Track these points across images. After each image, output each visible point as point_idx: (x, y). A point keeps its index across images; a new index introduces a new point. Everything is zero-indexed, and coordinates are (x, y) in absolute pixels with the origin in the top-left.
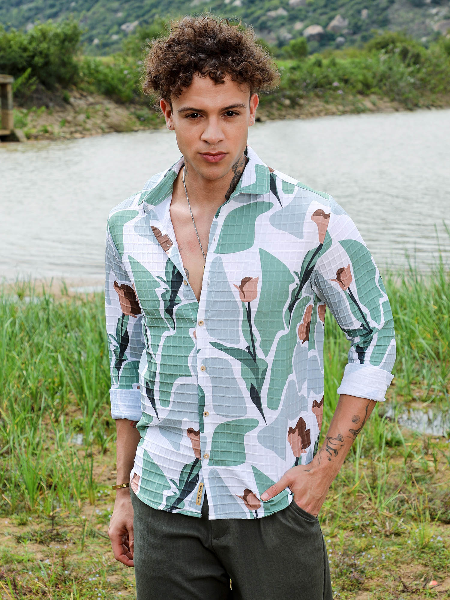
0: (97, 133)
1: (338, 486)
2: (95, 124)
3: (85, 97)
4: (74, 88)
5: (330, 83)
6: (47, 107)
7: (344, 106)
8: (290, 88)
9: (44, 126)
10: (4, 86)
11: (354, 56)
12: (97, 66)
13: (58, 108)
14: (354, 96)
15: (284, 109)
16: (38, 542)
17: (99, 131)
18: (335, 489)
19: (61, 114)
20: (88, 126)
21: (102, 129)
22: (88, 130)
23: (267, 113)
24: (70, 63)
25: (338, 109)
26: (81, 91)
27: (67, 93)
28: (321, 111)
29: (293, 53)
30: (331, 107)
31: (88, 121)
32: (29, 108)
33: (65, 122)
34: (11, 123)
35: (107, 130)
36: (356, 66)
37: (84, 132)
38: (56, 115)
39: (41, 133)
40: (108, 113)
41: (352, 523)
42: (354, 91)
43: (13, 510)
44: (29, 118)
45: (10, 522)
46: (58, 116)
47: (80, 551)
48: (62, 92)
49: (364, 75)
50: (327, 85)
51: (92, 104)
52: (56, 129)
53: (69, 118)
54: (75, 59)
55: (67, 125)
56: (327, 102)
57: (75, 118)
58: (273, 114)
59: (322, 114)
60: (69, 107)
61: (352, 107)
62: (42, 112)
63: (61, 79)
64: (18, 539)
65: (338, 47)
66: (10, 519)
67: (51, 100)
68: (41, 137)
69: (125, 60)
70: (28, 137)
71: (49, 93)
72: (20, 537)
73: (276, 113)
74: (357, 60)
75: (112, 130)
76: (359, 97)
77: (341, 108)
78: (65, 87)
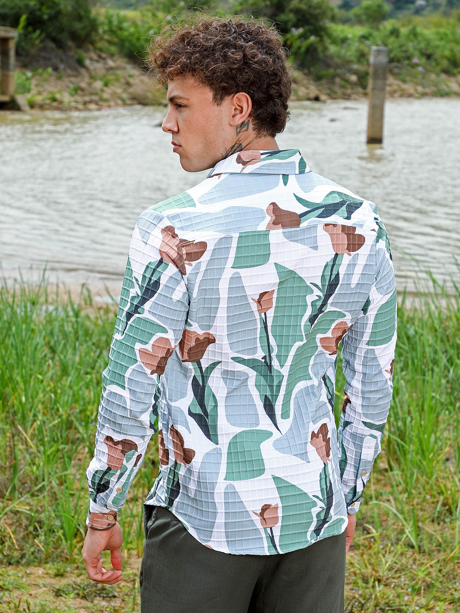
0: (117, 105)
1: (433, 551)
2: (114, 94)
3: (104, 59)
4: (91, 47)
5: (409, 58)
6: (56, 69)
7: (424, 86)
8: (359, 61)
9: (51, 93)
10: (5, 41)
11: (438, 25)
12: (120, 22)
13: (69, 72)
14: (438, 75)
15: (348, 86)
16: (81, 597)
17: (120, 102)
18: (429, 554)
19: (73, 79)
20: (105, 96)
21: (123, 100)
22: (106, 100)
23: (328, 91)
24: (88, 17)
25: (416, 90)
26: (98, 52)
27: (81, 53)
28: (395, 92)
29: (364, 18)
30: (409, 87)
31: (106, 89)
32: (34, 70)
33: (78, 90)
34: (12, 87)
35: (128, 102)
36: (441, 39)
37: (101, 103)
38: (66, 80)
39: (48, 102)
40: (131, 81)
41: (452, 594)
42: (438, 69)
43: (46, 559)
44: (34, 82)
45: (45, 572)
46: (69, 82)
47: (131, 610)
48: (75, 53)
49: (452, 50)
50: (404, 60)
51: (111, 69)
52: (66, 98)
53: (83, 85)
54: (94, 12)
55: (80, 92)
56: (404, 81)
57: (90, 84)
58: (335, 93)
59: (396, 95)
60: (83, 71)
61: (434, 89)
62: (50, 75)
63: (74, 36)
64: (56, 592)
65: (418, 11)
66: (44, 568)
67: (62, 61)
68: (48, 107)
69: (154, 15)
70: (32, 105)
71: (60, 52)
72: (59, 590)
73: (339, 91)
74: (442, 30)
75: (135, 102)
76: (443, 76)
77: (420, 89)
78: (79, 46)
